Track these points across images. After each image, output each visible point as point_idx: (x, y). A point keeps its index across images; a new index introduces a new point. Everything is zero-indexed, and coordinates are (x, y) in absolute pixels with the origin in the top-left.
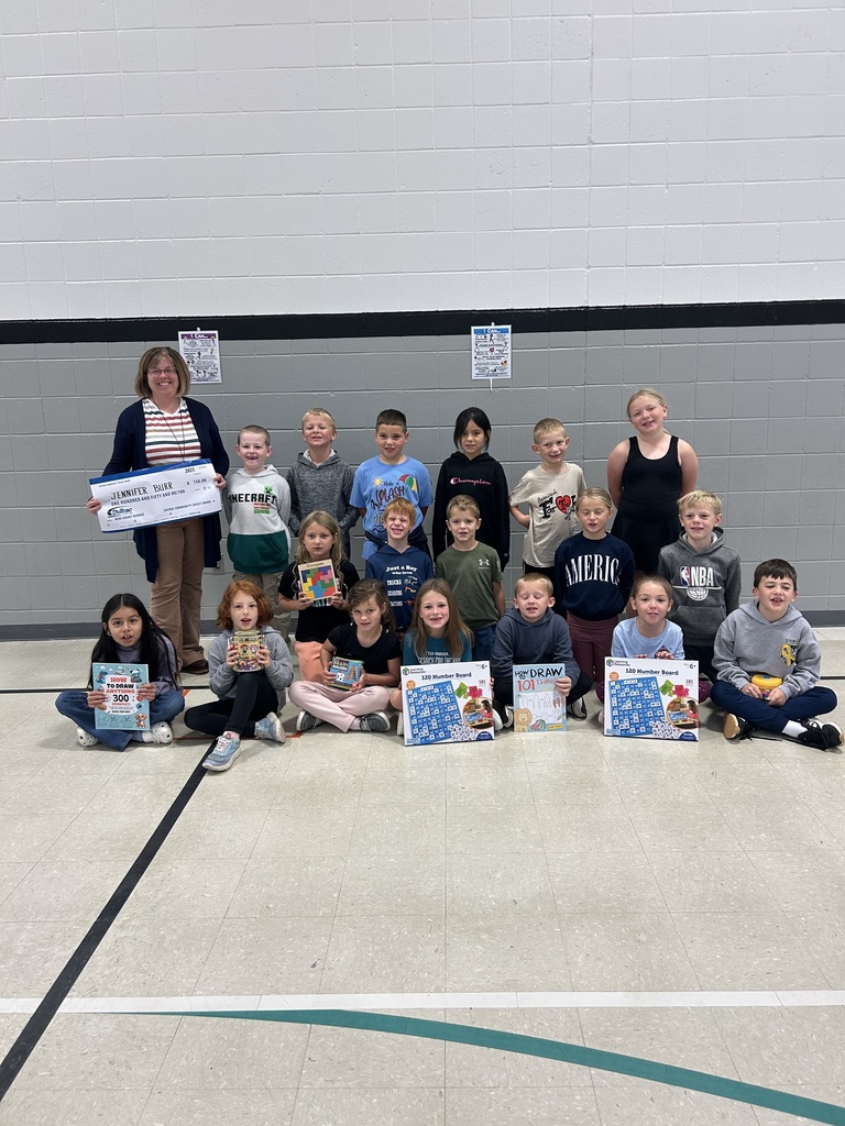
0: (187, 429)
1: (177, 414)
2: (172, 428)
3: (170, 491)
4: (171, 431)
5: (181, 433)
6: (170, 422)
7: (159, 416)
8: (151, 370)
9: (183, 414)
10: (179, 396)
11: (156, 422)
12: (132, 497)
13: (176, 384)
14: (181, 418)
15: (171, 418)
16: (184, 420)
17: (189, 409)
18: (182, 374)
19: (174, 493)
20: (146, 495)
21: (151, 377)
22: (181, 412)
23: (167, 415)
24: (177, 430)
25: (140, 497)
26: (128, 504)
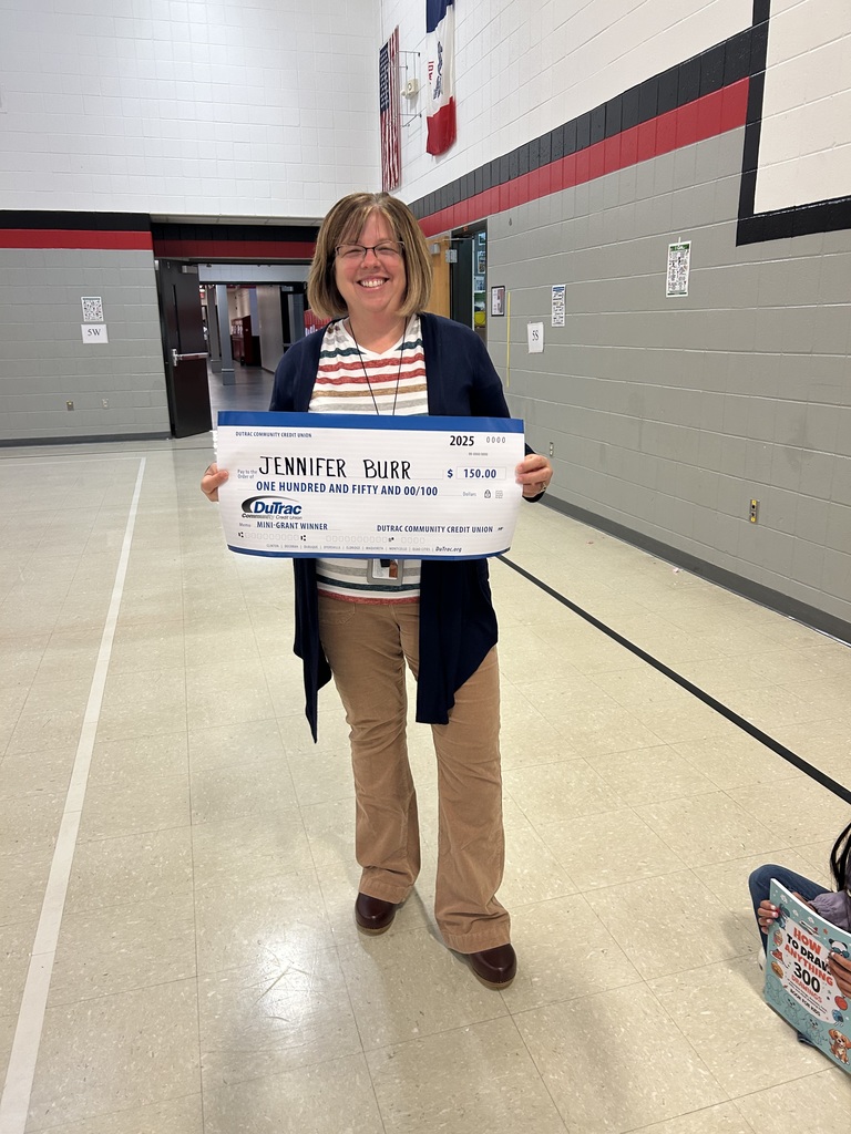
0: (408, 390)
1: (392, 353)
2: (375, 386)
3: (402, 483)
4: (371, 393)
5: (390, 399)
6: (371, 372)
7: (353, 358)
8: (345, 248)
9: (409, 353)
10: (405, 311)
11: (342, 373)
12: (307, 479)
13: (399, 282)
14: (401, 362)
15: (375, 364)
16: (406, 368)
17: (425, 343)
18: (413, 256)
19: (411, 491)
20: (340, 481)
21: (342, 265)
22: (402, 348)
23: (369, 356)
24: (384, 392)
25: (328, 482)
26: (293, 494)
